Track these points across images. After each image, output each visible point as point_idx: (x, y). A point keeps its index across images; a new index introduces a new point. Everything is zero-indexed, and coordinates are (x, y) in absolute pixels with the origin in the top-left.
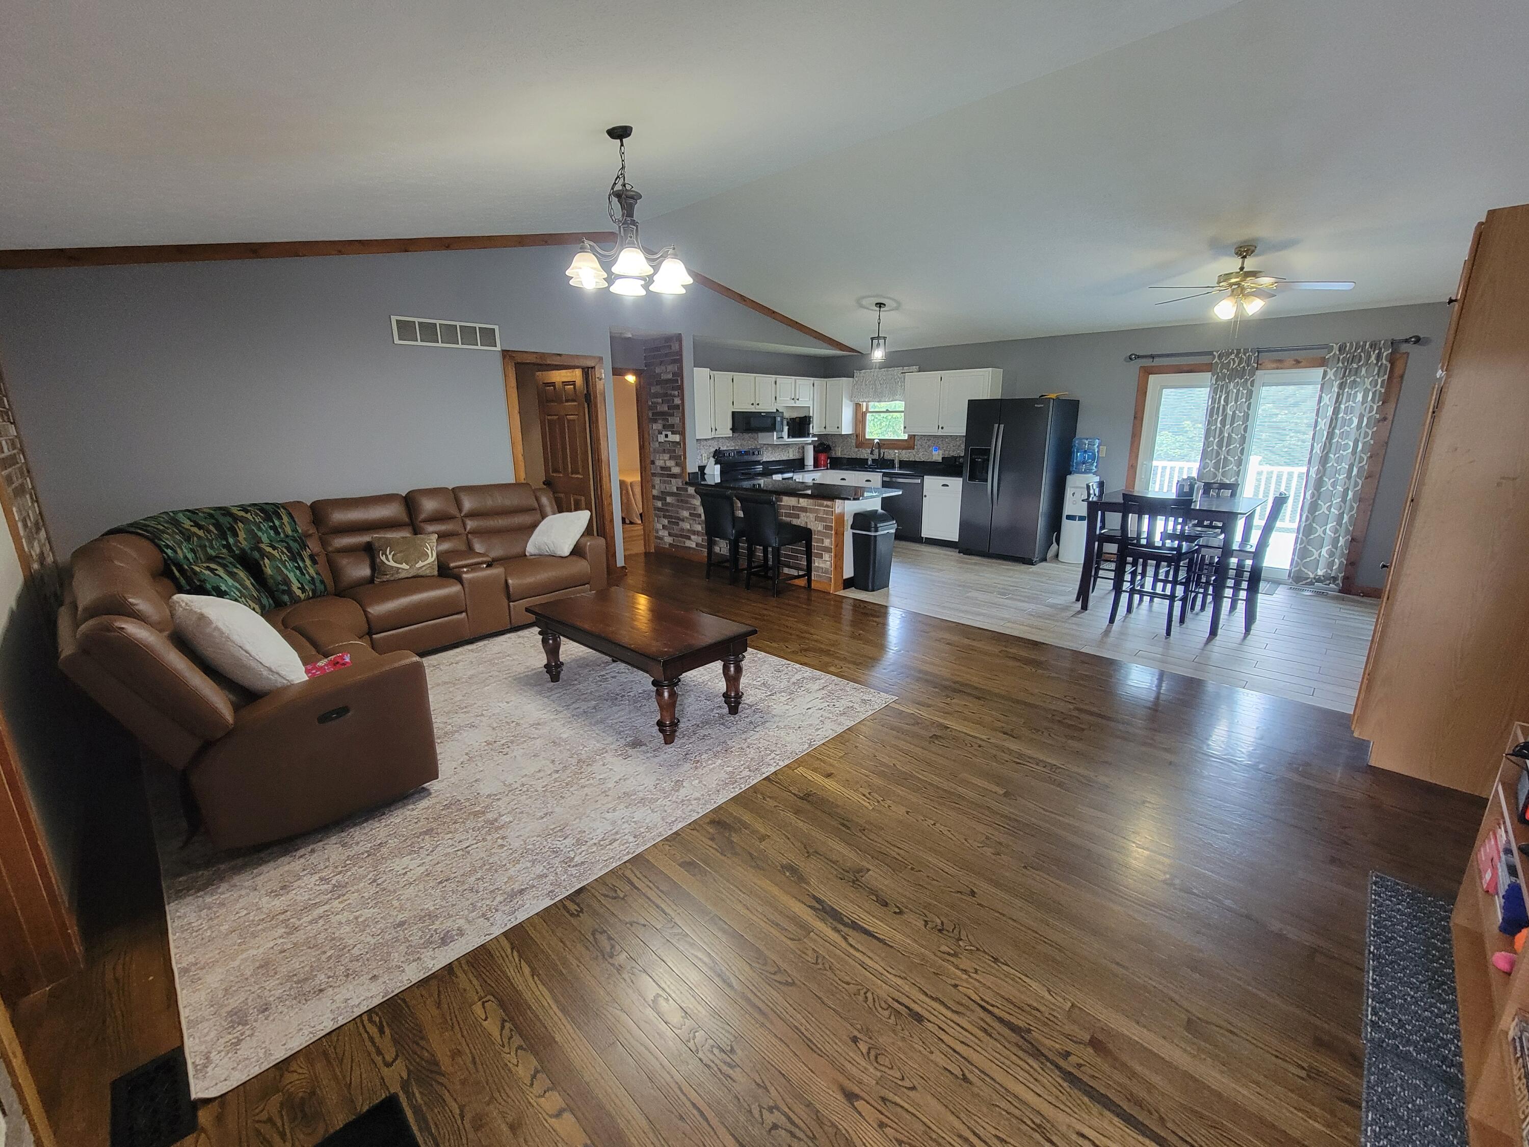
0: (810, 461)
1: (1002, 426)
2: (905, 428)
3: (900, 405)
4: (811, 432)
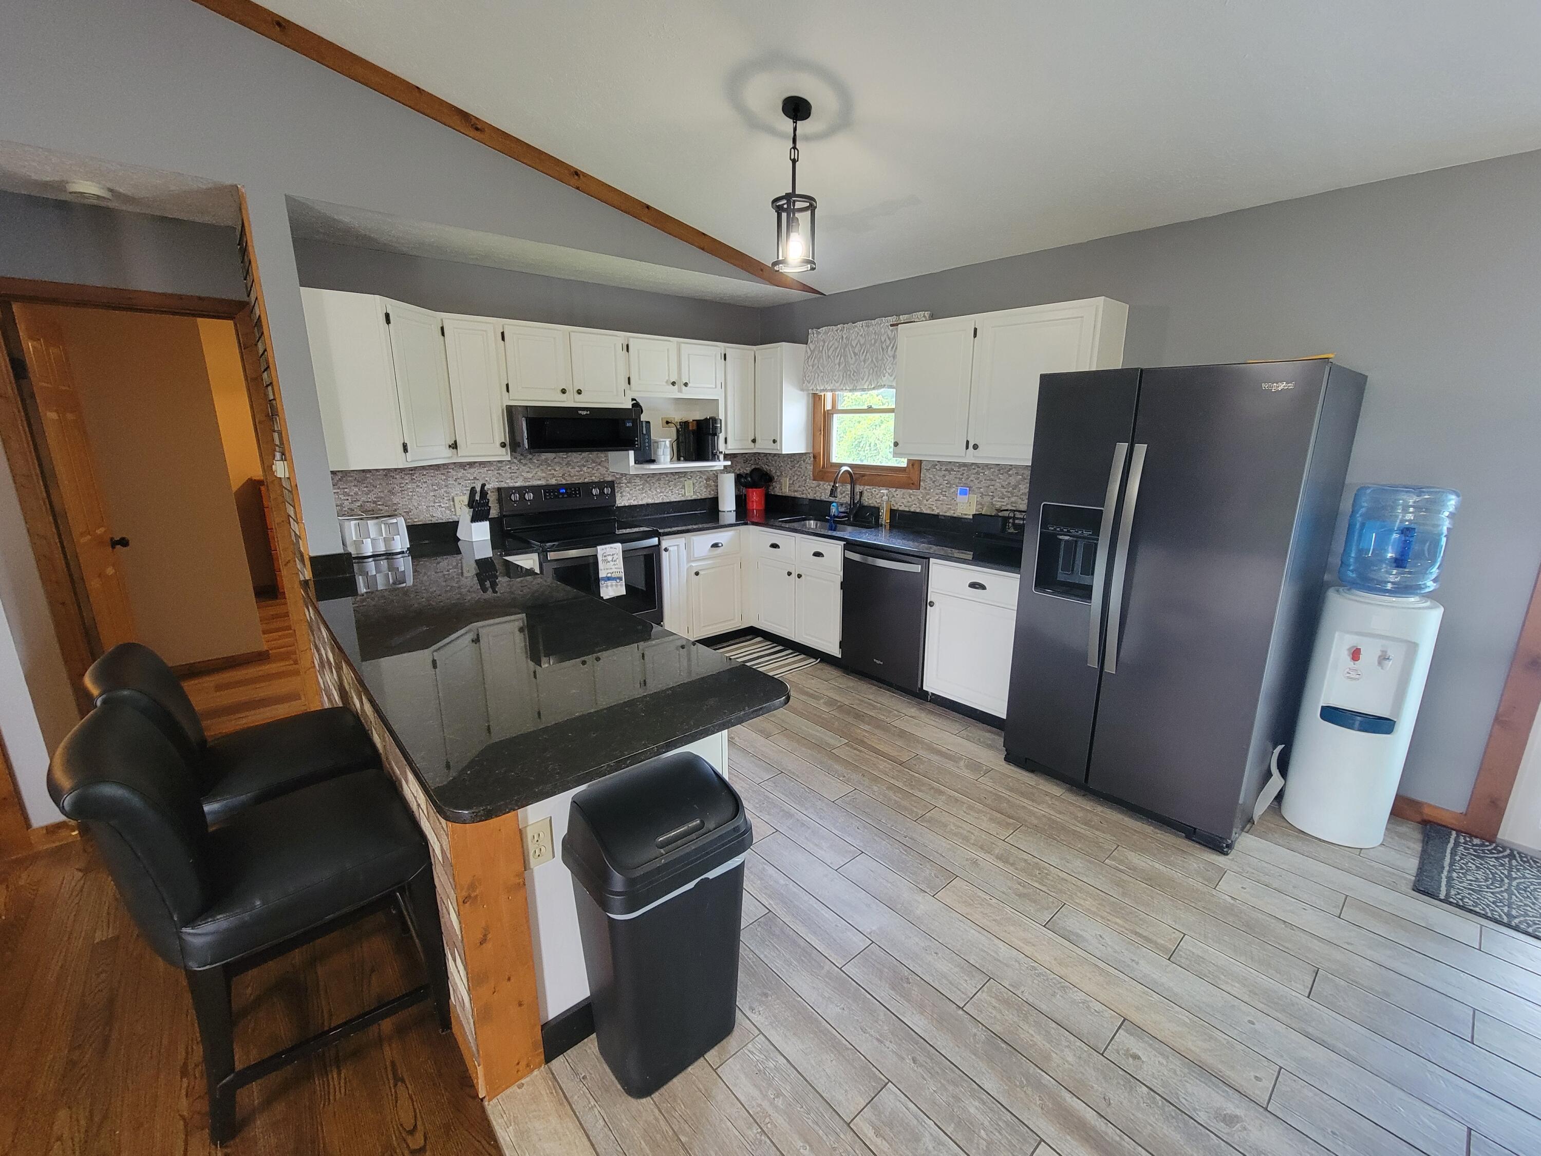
0: (728, 504)
1: (1141, 450)
2: (896, 444)
3: (884, 397)
4: (721, 447)
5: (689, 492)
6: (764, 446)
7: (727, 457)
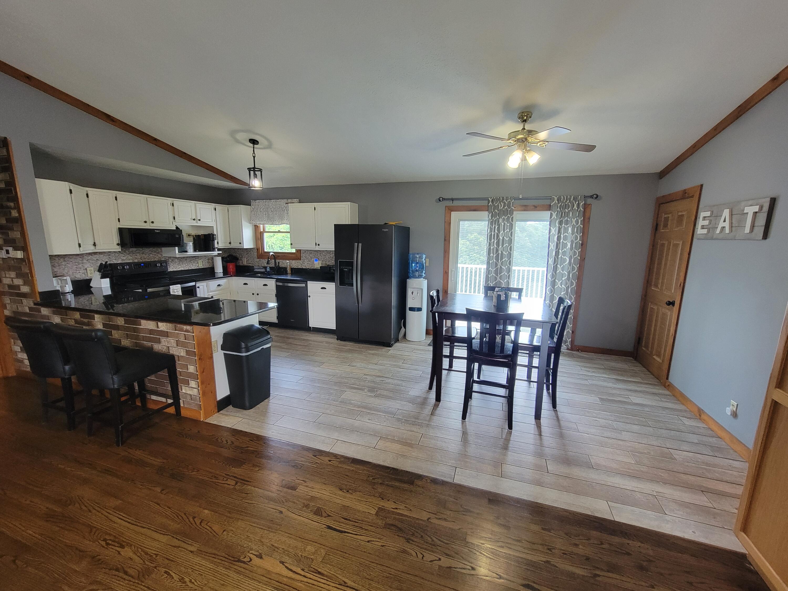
0: (219, 269)
1: (360, 245)
2: (291, 244)
3: (285, 227)
4: (216, 246)
5: (200, 265)
6: (235, 245)
7: (219, 250)
